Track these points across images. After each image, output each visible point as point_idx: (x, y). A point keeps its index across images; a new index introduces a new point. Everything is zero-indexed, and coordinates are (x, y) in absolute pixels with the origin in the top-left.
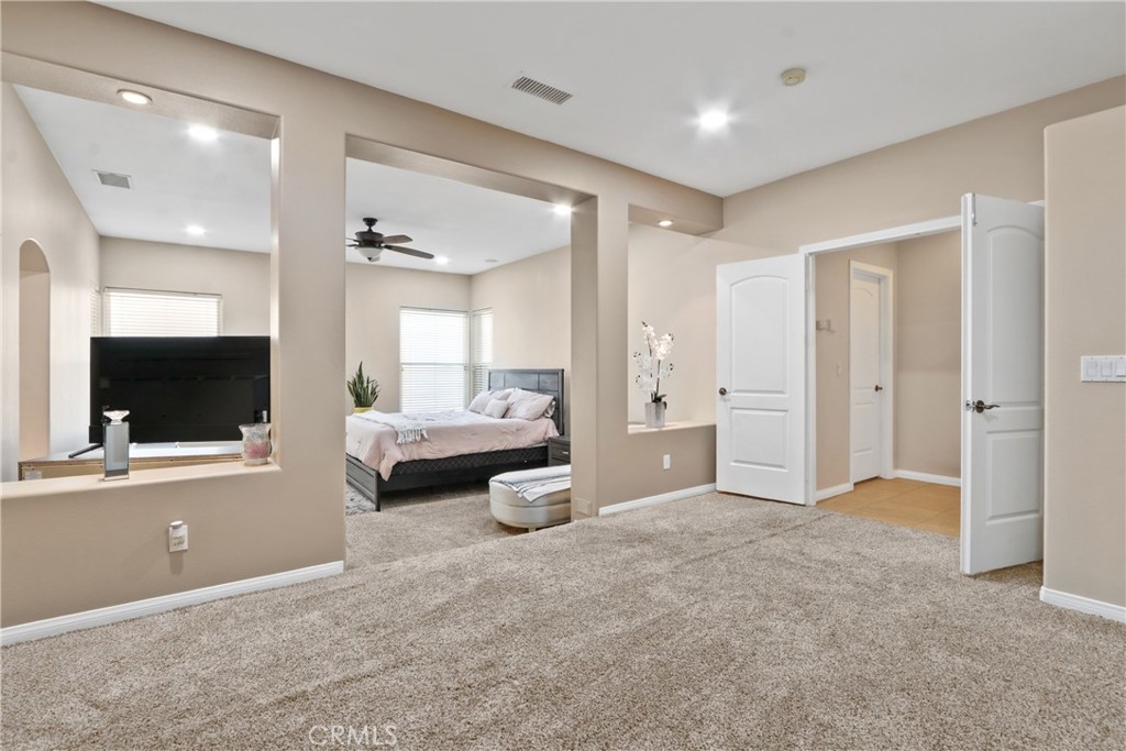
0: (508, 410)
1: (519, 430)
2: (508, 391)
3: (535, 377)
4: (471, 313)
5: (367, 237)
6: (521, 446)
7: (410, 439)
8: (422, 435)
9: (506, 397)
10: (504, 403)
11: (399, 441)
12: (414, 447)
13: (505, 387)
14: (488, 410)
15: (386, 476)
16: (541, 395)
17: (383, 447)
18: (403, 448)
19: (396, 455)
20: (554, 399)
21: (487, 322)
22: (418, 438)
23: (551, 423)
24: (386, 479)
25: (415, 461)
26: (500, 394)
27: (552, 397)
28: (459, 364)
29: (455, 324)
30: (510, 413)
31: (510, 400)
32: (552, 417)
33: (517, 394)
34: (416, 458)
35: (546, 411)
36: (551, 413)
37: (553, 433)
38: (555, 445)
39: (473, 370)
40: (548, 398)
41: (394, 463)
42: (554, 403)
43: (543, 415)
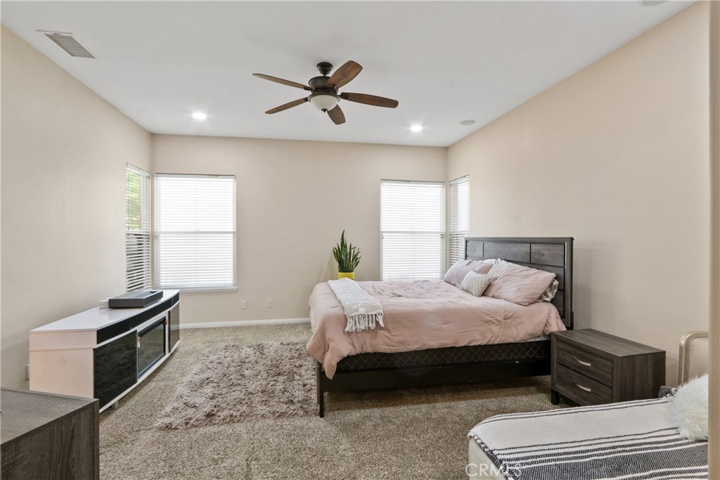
0: (489, 286)
1: (509, 317)
2: (488, 262)
3: (526, 248)
4: (447, 183)
5: (320, 84)
6: (511, 340)
7: (362, 327)
8: (377, 323)
9: (486, 270)
10: (483, 279)
11: (346, 330)
12: (367, 337)
13: (483, 258)
14: (464, 284)
15: (330, 374)
16: (535, 271)
17: (328, 335)
18: (354, 337)
19: (342, 347)
20: (557, 278)
21: (463, 189)
22: (373, 326)
23: (553, 311)
24: (331, 378)
25: (369, 353)
26: (479, 264)
27: (553, 275)
28: (437, 233)
29: (433, 194)
30: (493, 291)
31: (491, 274)
32: (552, 301)
33: (501, 267)
34: (370, 350)
35: (545, 294)
36: (551, 296)
37: (557, 326)
38: (562, 346)
39: (449, 238)
40: (547, 276)
41: (338, 360)
42: (556, 283)
43: (540, 298)
